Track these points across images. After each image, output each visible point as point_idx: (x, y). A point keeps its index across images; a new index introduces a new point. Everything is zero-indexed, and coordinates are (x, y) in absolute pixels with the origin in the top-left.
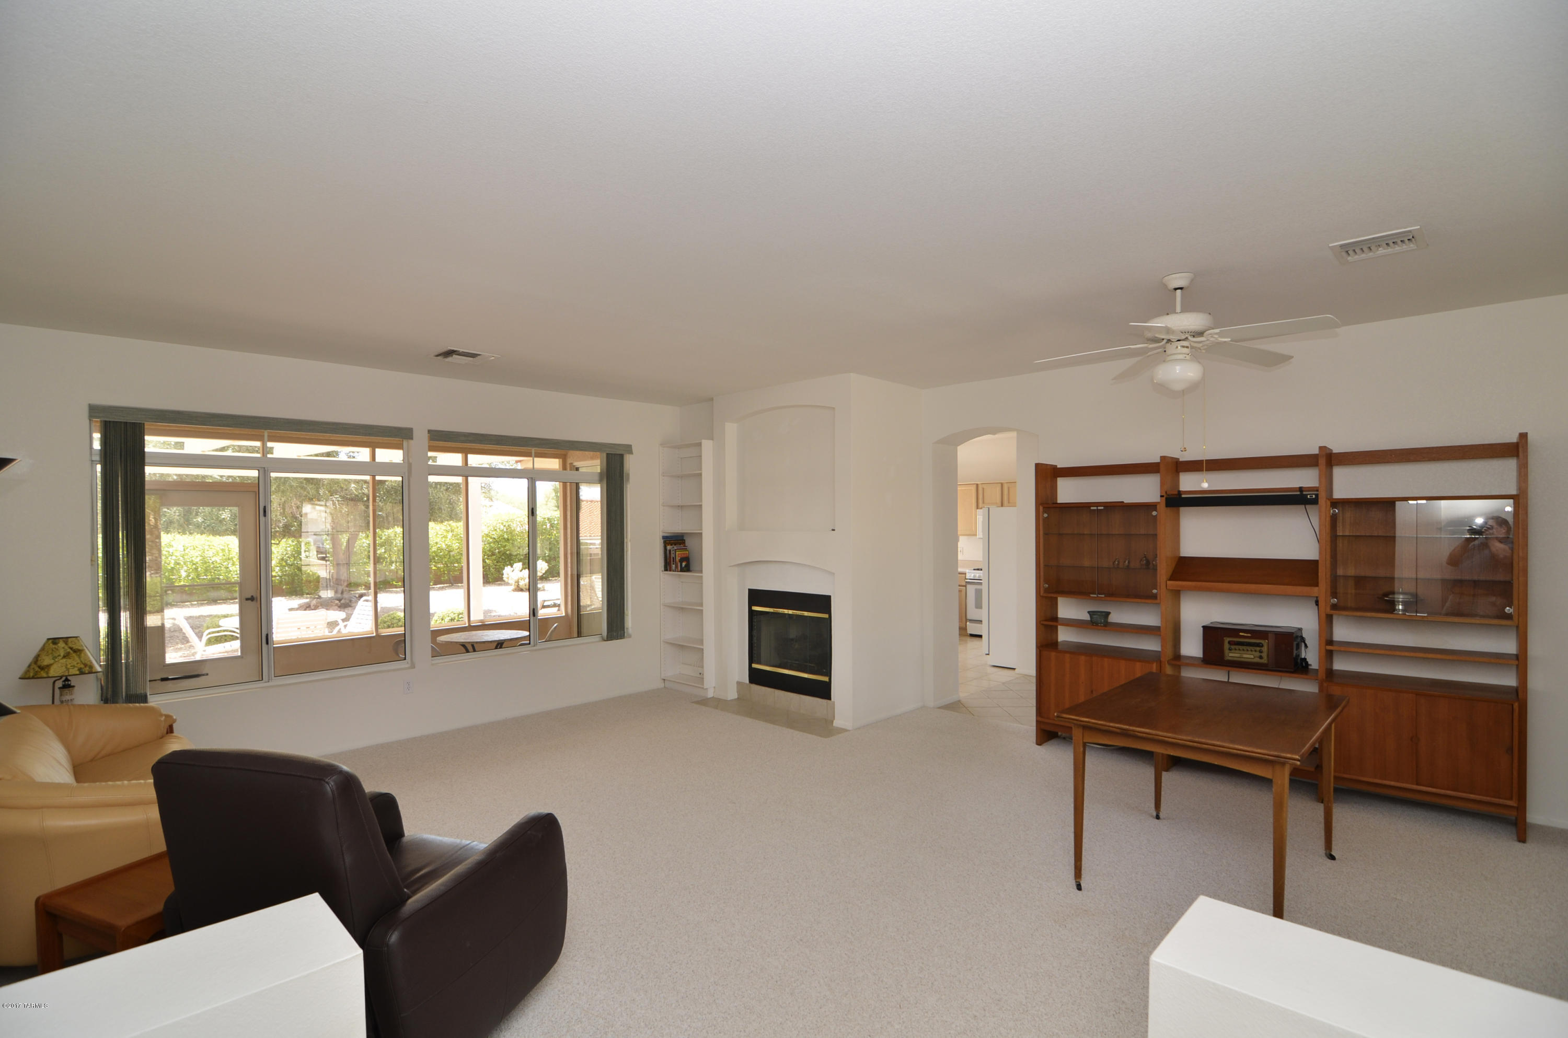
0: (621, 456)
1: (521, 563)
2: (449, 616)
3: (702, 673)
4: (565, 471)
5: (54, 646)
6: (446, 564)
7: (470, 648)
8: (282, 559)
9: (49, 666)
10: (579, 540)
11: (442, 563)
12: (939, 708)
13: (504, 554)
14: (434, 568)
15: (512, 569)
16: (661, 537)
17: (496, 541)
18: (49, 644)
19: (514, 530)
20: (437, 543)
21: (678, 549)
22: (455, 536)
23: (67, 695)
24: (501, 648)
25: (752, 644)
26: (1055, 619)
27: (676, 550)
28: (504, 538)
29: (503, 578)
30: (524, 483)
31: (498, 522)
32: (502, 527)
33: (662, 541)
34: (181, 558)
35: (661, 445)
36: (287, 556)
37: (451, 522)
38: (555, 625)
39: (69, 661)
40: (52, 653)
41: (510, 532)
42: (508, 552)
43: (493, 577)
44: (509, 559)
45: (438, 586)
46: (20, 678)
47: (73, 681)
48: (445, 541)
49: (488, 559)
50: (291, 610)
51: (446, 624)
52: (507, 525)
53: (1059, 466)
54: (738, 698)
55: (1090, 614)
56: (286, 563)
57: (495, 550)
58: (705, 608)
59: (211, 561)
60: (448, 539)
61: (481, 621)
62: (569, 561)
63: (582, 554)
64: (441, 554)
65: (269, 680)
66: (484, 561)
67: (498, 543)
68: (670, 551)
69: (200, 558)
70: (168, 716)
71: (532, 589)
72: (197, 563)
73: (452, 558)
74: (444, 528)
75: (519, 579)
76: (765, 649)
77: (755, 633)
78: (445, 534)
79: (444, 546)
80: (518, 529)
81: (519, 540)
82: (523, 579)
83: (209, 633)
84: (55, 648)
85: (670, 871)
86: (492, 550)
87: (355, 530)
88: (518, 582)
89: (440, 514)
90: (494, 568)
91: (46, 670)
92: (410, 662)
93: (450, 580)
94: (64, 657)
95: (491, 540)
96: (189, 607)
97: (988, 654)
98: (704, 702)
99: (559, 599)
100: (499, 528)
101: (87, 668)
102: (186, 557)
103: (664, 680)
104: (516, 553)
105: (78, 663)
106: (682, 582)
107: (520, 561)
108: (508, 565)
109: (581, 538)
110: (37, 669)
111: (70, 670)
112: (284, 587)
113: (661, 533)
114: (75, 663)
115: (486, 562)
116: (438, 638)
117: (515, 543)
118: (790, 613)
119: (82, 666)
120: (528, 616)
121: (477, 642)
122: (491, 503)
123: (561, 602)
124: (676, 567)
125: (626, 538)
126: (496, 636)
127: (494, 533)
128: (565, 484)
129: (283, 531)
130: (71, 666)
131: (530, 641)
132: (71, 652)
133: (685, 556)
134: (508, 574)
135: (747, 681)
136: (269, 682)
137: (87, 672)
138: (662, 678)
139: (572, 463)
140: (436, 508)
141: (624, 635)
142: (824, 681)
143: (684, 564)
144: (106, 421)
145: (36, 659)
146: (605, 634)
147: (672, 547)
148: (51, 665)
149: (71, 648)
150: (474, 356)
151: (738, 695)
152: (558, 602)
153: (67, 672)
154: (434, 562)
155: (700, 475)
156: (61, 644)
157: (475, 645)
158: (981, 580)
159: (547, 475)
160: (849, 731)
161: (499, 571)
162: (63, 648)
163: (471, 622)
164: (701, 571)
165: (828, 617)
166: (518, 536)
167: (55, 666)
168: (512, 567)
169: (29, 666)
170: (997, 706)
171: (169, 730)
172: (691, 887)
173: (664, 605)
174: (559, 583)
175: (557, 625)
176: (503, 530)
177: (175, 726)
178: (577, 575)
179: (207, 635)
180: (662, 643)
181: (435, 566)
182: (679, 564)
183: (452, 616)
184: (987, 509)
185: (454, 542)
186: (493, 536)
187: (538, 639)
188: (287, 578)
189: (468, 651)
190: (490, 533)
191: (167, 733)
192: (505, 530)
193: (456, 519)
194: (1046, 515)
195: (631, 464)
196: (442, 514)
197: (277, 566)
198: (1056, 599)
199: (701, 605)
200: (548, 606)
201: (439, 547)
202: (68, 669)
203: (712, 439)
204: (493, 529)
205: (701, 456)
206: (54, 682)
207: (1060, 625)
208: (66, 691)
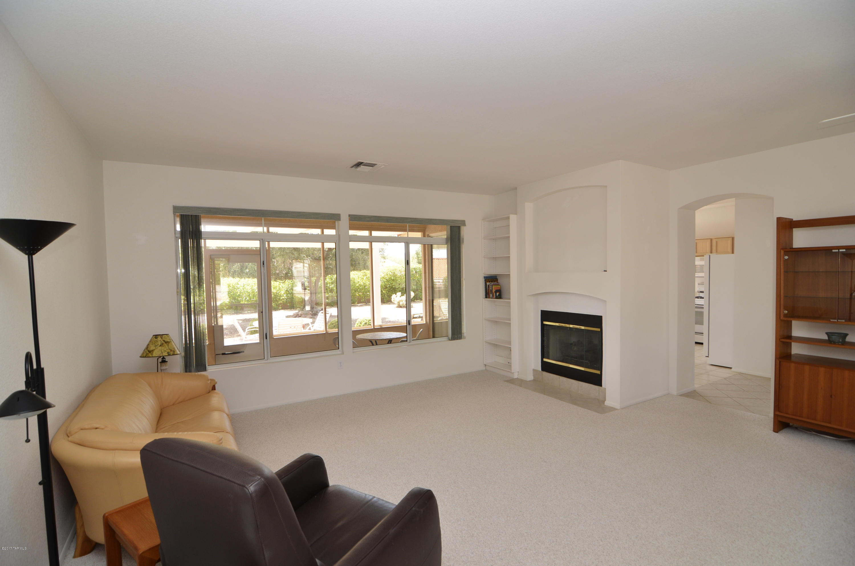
0: (459, 228)
1: (400, 293)
2: (364, 321)
3: (510, 362)
4: (424, 238)
5: (156, 339)
6: (363, 293)
7: (374, 343)
8: (287, 290)
9: (153, 351)
10: (433, 280)
11: (361, 292)
12: (680, 395)
13: (392, 287)
14: (357, 295)
15: (396, 296)
16: (483, 277)
17: (388, 281)
18: (154, 338)
19: (397, 275)
20: (358, 282)
21: (494, 285)
22: (367, 278)
23: (163, 366)
24: (390, 343)
25: (543, 346)
26: (790, 337)
27: (492, 285)
28: (392, 279)
29: (391, 300)
30: (402, 245)
31: (389, 271)
32: (391, 273)
33: (484, 280)
34: (243, 290)
35: (483, 220)
36: (289, 289)
37: (365, 271)
38: (421, 330)
39: (163, 348)
40: (154, 343)
41: (395, 275)
42: (394, 287)
43: (386, 300)
44: (394, 290)
45: (360, 304)
46: (140, 357)
47: (167, 359)
48: (362, 281)
49: (384, 290)
50: (287, 317)
51: (362, 328)
52: (393, 272)
53: (794, 220)
54: (534, 380)
55: (827, 335)
56: (289, 292)
57: (387, 285)
58: (512, 322)
59: (255, 292)
60: (364, 280)
61: (380, 326)
62: (427, 291)
63: (435, 288)
64: (361, 288)
65: (268, 359)
66: (381, 291)
67: (389, 281)
68: (489, 286)
69: (251, 290)
70: (212, 380)
71: (408, 307)
72: (249, 292)
73: (366, 290)
74: (362, 274)
75: (399, 301)
76: (553, 348)
77: (545, 339)
78: (362, 277)
79: (362, 284)
80: (399, 274)
81: (399, 280)
82: (402, 301)
83: (248, 329)
84: (156, 340)
85: (507, 517)
86: (386, 285)
87: (318, 275)
88: (399, 303)
89: (359, 266)
90: (387, 295)
91: (152, 353)
92: (341, 351)
93: (365, 302)
94: (160, 346)
95: (385, 280)
96: (246, 314)
97: (708, 357)
98: (512, 381)
99: (422, 314)
100: (389, 274)
101: (172, 352)
102: (245, 289)
103: (486, 365)
104: (397, 287)
105: (167, 349)
106: (496, 305)
107: (400, 291)
108: (394, 293)
109: (434, 279)
110: (147, 352)
111: (163, 353)
112: (288, 305)
113: (483, 275)
114: (166, 349)
115: (383, 292)
116: (357, 336)
117: (397, 281)
118: (570, 327)
119: (169, 351)
120: (406, 323)
121: (377, 340)
122: (385, 260)
123: (423, 315)
124: (493, 296)
125: (462, 278)
126: (388, 336)
127: (387, 276)
128: (424, 245)
129: (285, 276)
130: (164, 351)
131: (407, 339)
132: (164, 343)
133: (499, 289)
134: (394, 298)
135: (540, 370)
136: (267, 360)
137: (172, 354)
138: (484, 364)
139: (428, 235)
140: (357, 263)
141: (461, 337)
142: (596, 374)
143: (498, 294)
144: (182, 215)
145: (147, 348)
146: (450, 336)
147: (490, 283)
148: (154, 350)
149: (164, 341)
150: (372, 165)
151: (534, 377)
152: (421, 315)
153: (162, 354)
154: (357, 292)
155: (509, 237)
156: (159, 338)
157: (377, 341)
158: (703, 305)
159: (415, 241)
160: (618, 409)
161: (390, 297)
162: (160, 341)
163: (375, 326)
164: (509, 299)
165: (600, 330)
166: (399, 278)
167: (156, 351)
168: (396, 294)
169: (144, 350)
170: (726, 396)
171: (213, 388)
172: (526, 534)
173: (485, 320)
174: (422, 303)
175: (422, 330)
176: (391, 275)
177: (216, 386)
178: (432, 300)
179: (248, 330)
180: (484, 342)
181: (358, 294)
182: (495, 294)
183: (366, 321)
184: (709, 256)
185: (367, 281)
186: (386, 278)
187: (411, 338)
188: (289, 300)
189: (373, 345)
190: (384, 276)
191: (212, 390)
192: (392, 275)
193: (367, 269)
194: (786, 257)
195: (465, 233)
196: (360, 266)
197: (285, 294)
198: (791, 322)
199: (510, 320)
200: (416, 318)
201: (360, 284)
202: (162, 353)
203: (517, 214)
204: (386, 274)
205: (509, 226)
206: (158, 359)
207: (793, 342)
208: (163, 364)
